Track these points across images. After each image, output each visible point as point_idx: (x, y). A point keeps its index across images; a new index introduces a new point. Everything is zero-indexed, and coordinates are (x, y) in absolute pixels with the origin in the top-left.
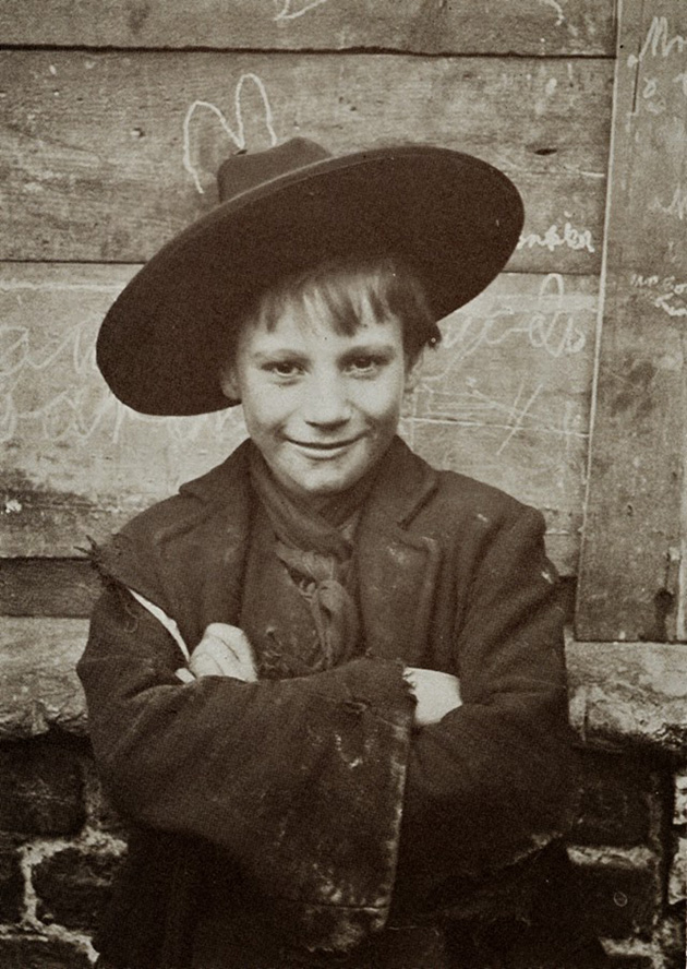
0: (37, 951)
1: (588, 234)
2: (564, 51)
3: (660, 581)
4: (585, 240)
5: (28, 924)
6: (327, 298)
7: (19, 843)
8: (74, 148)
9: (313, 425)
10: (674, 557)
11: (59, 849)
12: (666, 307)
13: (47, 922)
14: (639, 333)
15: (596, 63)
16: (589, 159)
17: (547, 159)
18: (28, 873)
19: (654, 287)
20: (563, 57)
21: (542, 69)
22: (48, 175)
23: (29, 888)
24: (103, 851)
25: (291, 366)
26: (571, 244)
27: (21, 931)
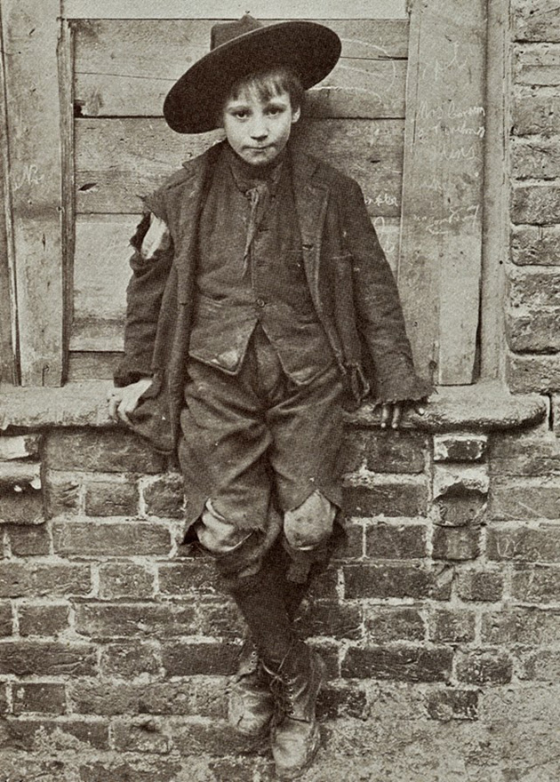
0: (145, 529)
1: (395, 198)
2: (383, 116)
3: (430, 356)
4: (393, 201)
5: (141, 516)
6: (258, 87)
7: (137, 478)
8: (161, 162)
9: (254, 138)
10: (437, 345)
11: (156, 480)
12: (430, 230)
13: (150, 515)
14: (418, 243)
15: (396, 121)
16: (395, 165)
17: (376, 165)
18: (141, 492)
19: (426, 221)
20: (382, 119)
21: (372, 124)
22: (149, 174)
23: (142, 499)
24: (176, 481)
25: (244, 113)
26: (387, 202)
27: (138, 519)
